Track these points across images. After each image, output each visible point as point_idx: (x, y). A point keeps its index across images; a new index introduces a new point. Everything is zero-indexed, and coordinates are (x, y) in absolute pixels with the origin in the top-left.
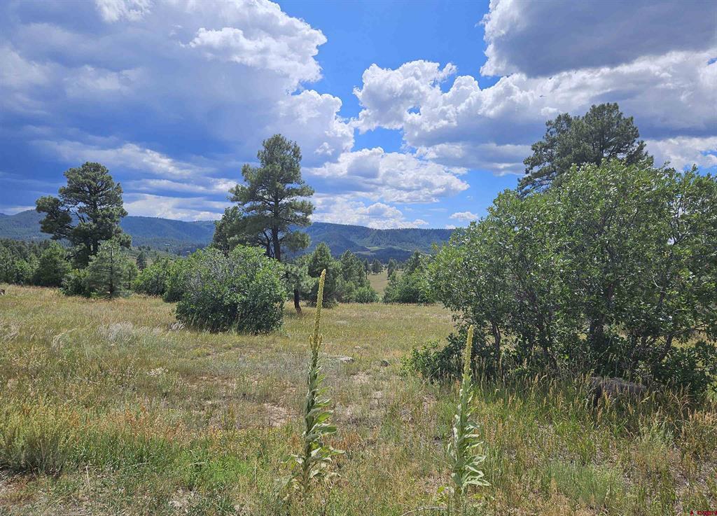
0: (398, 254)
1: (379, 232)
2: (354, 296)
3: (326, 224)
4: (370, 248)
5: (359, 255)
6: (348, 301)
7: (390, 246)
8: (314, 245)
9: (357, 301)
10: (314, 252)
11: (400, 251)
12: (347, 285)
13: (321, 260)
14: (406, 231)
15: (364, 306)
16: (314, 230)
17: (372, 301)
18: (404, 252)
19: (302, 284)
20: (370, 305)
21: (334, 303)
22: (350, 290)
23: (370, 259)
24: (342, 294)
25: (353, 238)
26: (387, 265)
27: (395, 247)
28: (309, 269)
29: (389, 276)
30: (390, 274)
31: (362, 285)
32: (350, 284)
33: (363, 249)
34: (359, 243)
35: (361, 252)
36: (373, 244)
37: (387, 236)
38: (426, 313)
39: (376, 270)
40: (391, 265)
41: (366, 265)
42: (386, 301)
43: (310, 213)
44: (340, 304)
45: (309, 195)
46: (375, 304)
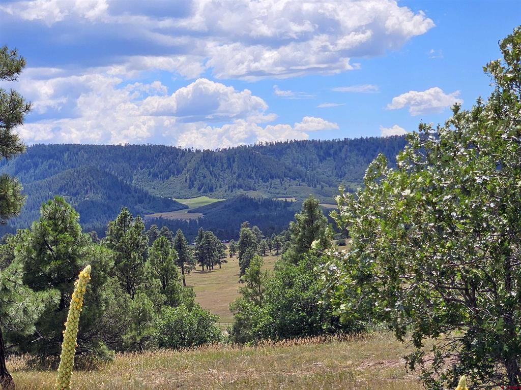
0: (262, 213)
1: (208, 157)
2: (155, 333)
3: (68, 148)
4: (184, 202)
5: (160, 222)
6: (137, 346)
7: (239, 192)
8: (34, 206)
9: (162, 344)
10: (35, 225)
11: (267, 204)
12: (133, 304)
13: (55, 242)
14: (279, 149)
15: (183, 356)
16: (36, 165)
17: (202, 341)
18: (277, 204)
19: (12, 311)
20: (197, 351)
21: (101, 354)
22: (141, 318)
23: (190, 229)
24: (122, 330)
25: (140, 181)
26: (237, 244)
27: (252, 194)
28: (27, 268)
29: (243, 272)
30: (244, 266)
31: (173, 303)
32: (141, 301)
33: (168, 205)
34: (156, 189)
35: (165, 215)
36: (195, 190)
37: (230, 166)
38: (345, 358)
39: (208, 258)
40: (246, 243)
41: (179, 247)
42: (239, 337)
43: (18, 120)
44: (118, 358)
45: (9, 73)
46: (211, 349)
